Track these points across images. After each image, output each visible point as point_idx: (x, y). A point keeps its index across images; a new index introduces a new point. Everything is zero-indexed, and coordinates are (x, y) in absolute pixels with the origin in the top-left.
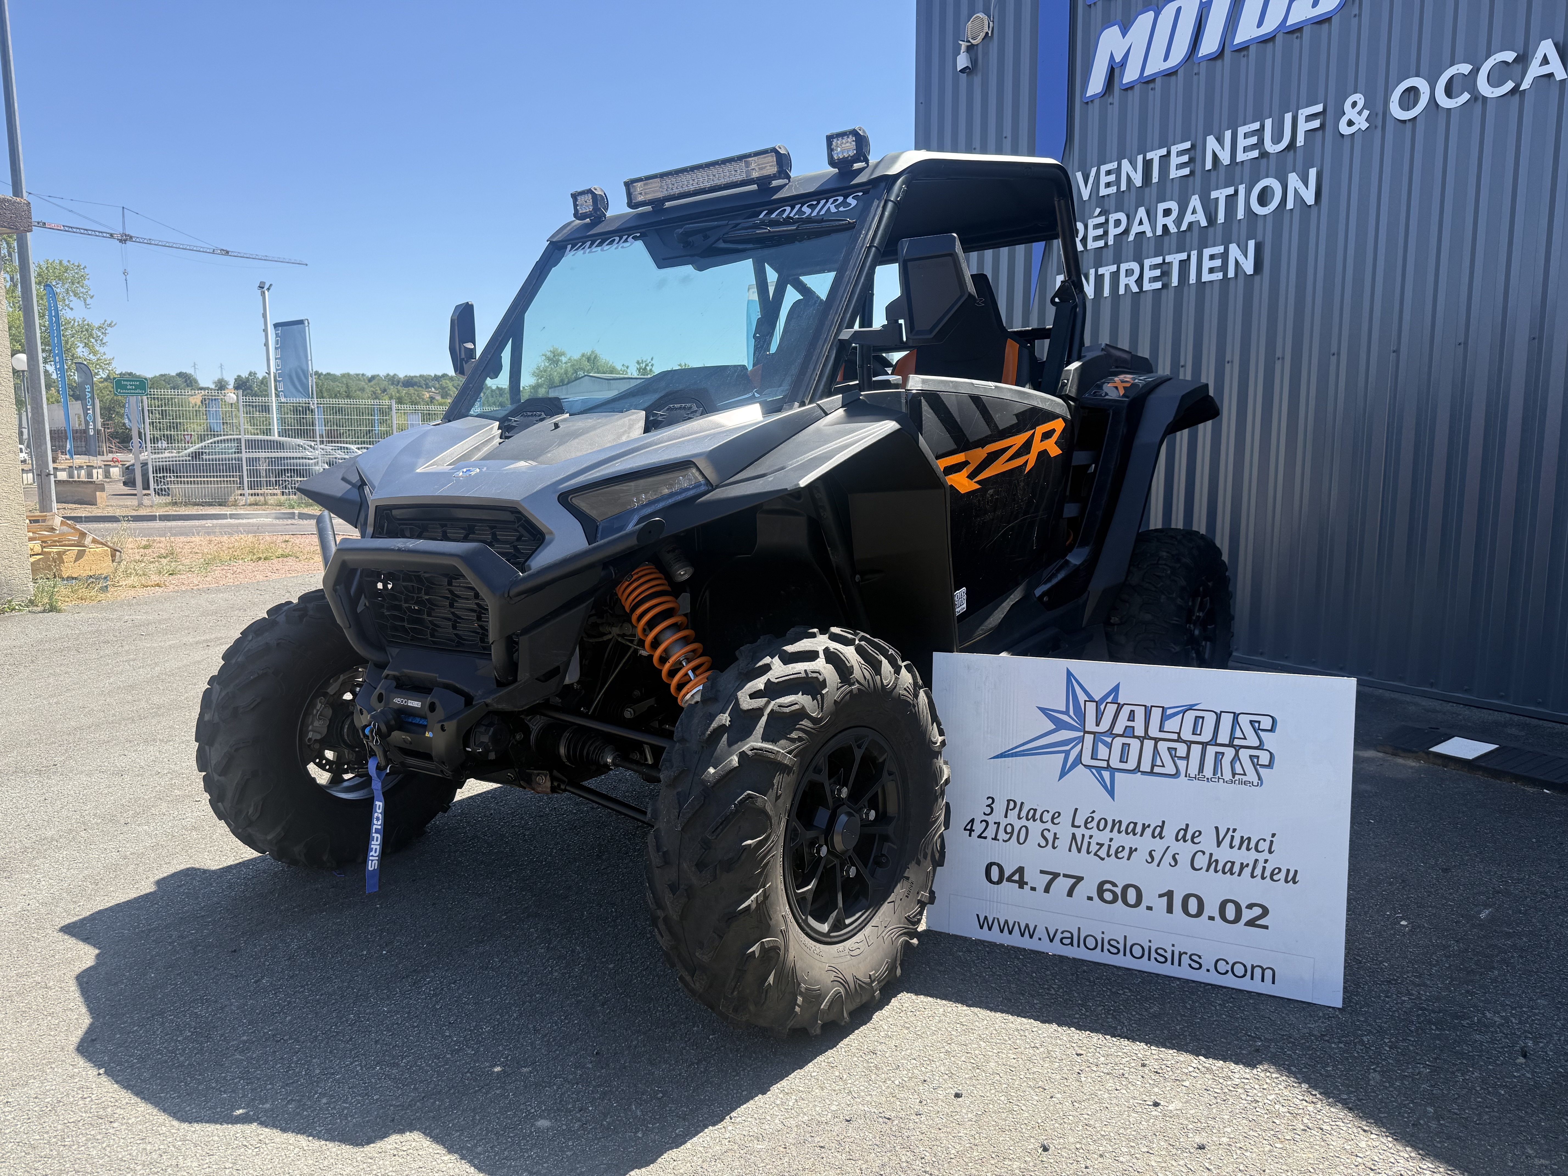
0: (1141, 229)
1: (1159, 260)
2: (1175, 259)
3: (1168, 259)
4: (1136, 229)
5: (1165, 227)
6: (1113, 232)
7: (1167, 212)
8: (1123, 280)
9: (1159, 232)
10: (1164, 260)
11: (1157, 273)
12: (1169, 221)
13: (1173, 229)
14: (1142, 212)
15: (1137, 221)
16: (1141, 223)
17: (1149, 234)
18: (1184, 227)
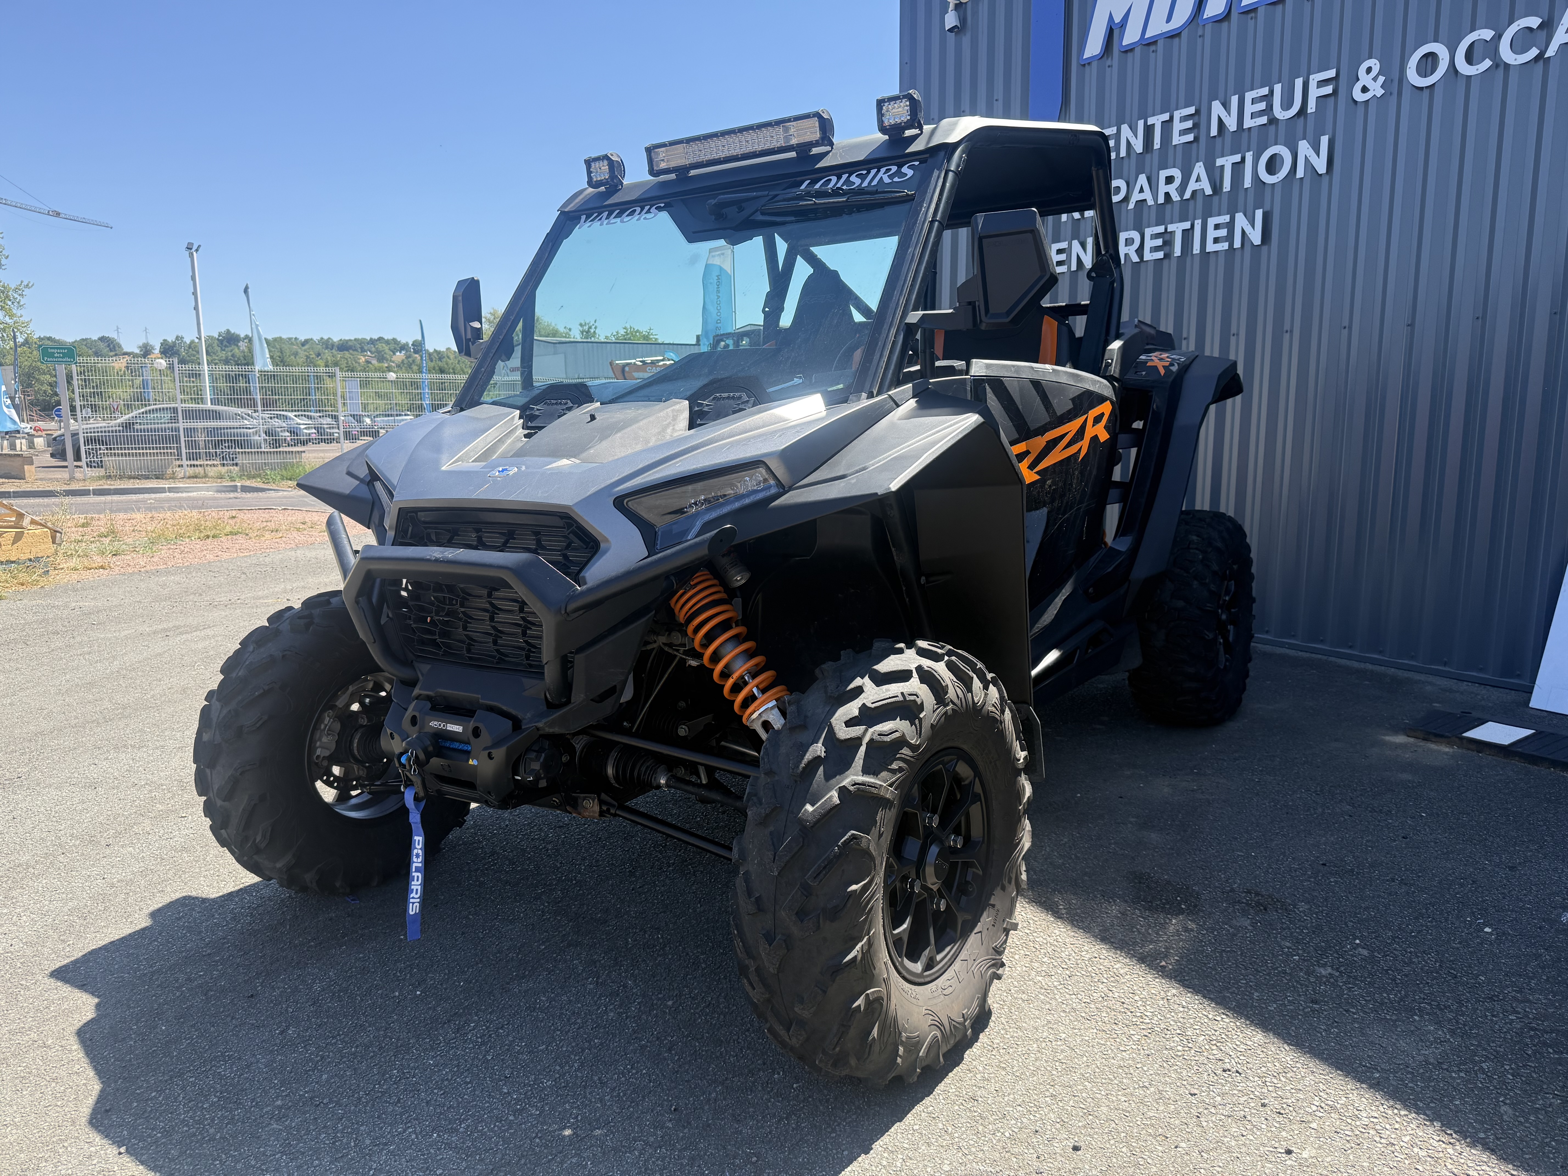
0: (1141, 197)
1: (1161, 229)
2: (1177, 228)
3: (1171, 228)
4: (1136, 197)
5: (1167, 195)
7: (1169, 180)
8: (1122, 250)
9: (1161, 200)
10: (1166, 229)
11: (1159, 242)
12: (1172, 189)
13: (1175, 197)
14: (1142, 179)
15: (1138, 188)
16: (1141, 190)
17: (1150, 202)
18: (1187, 195)
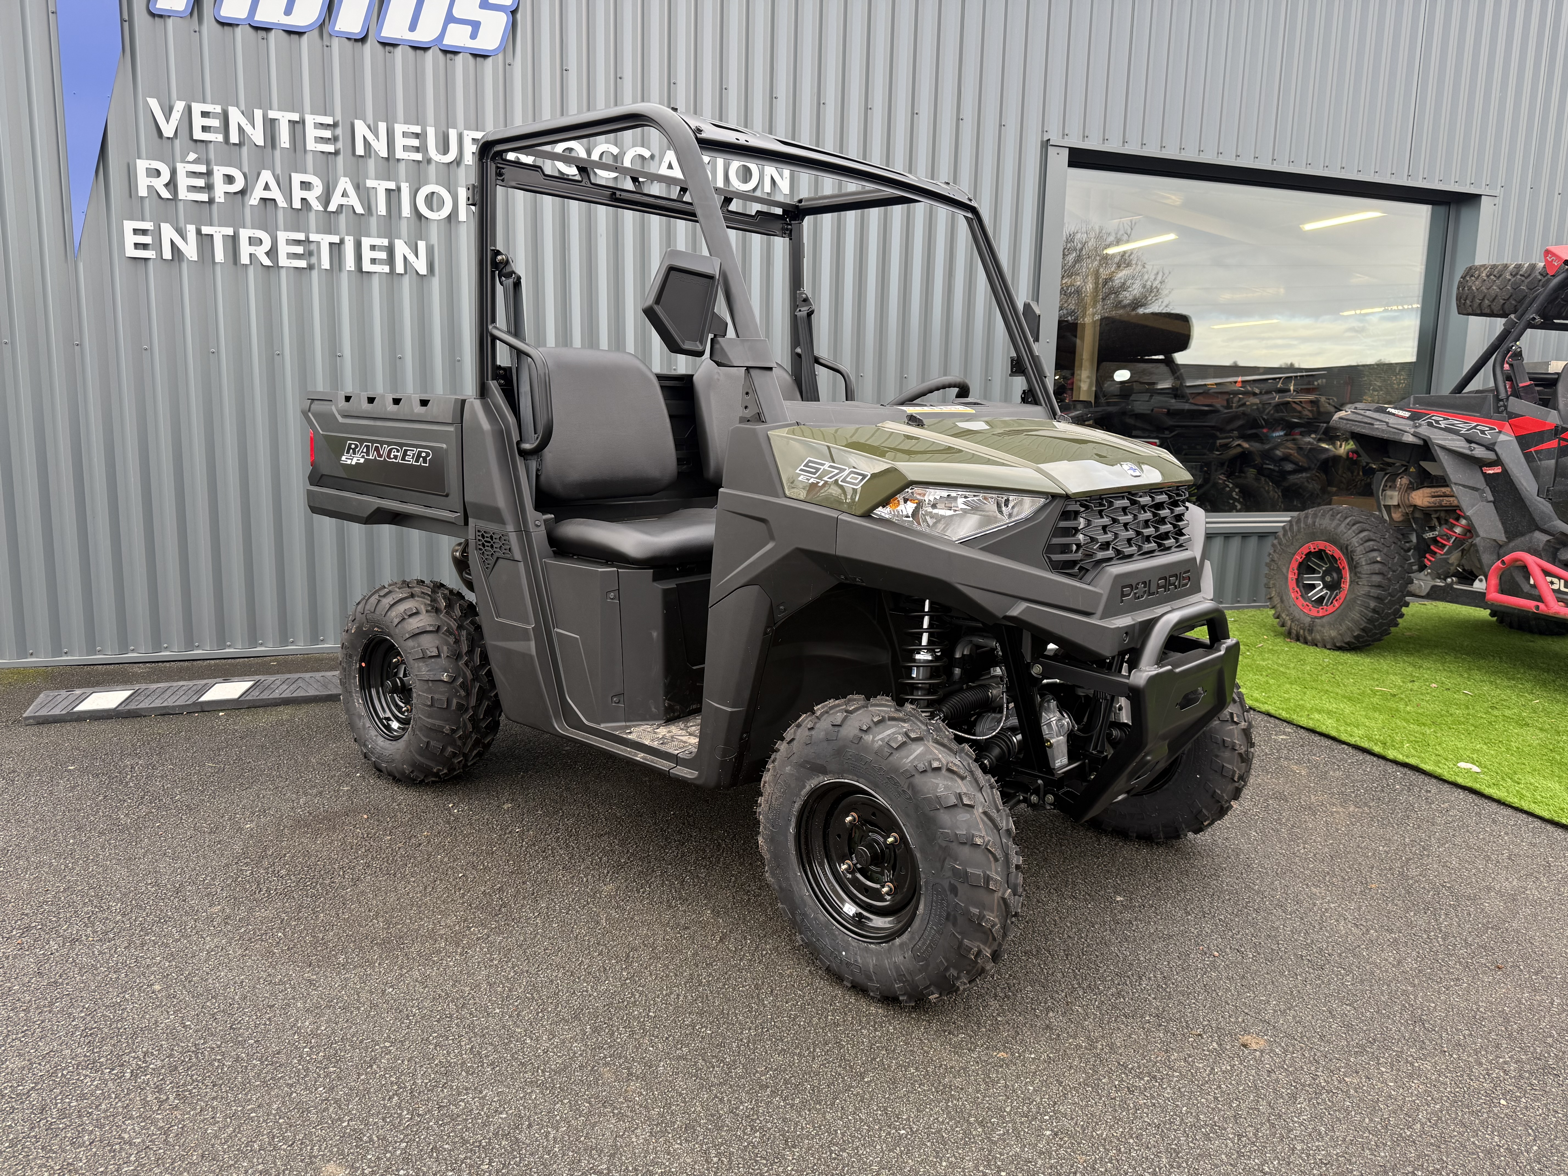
0: (267, 195)
1: (301, 236)
2: (325, 240)
3: (313, 237)
4: (257, 194)
5: (305, 201)
6: (221, 189)
7: (306, 186)
8: (245, 250)
9: (297, 204)
10: (307, 238)
11: (300, 250)
12: (312, 196)
13: (317, 206)
14: (266, 176)
15: (261, 184)
16: (267, 187)
17: (282, 203)
18: (332, 207)
